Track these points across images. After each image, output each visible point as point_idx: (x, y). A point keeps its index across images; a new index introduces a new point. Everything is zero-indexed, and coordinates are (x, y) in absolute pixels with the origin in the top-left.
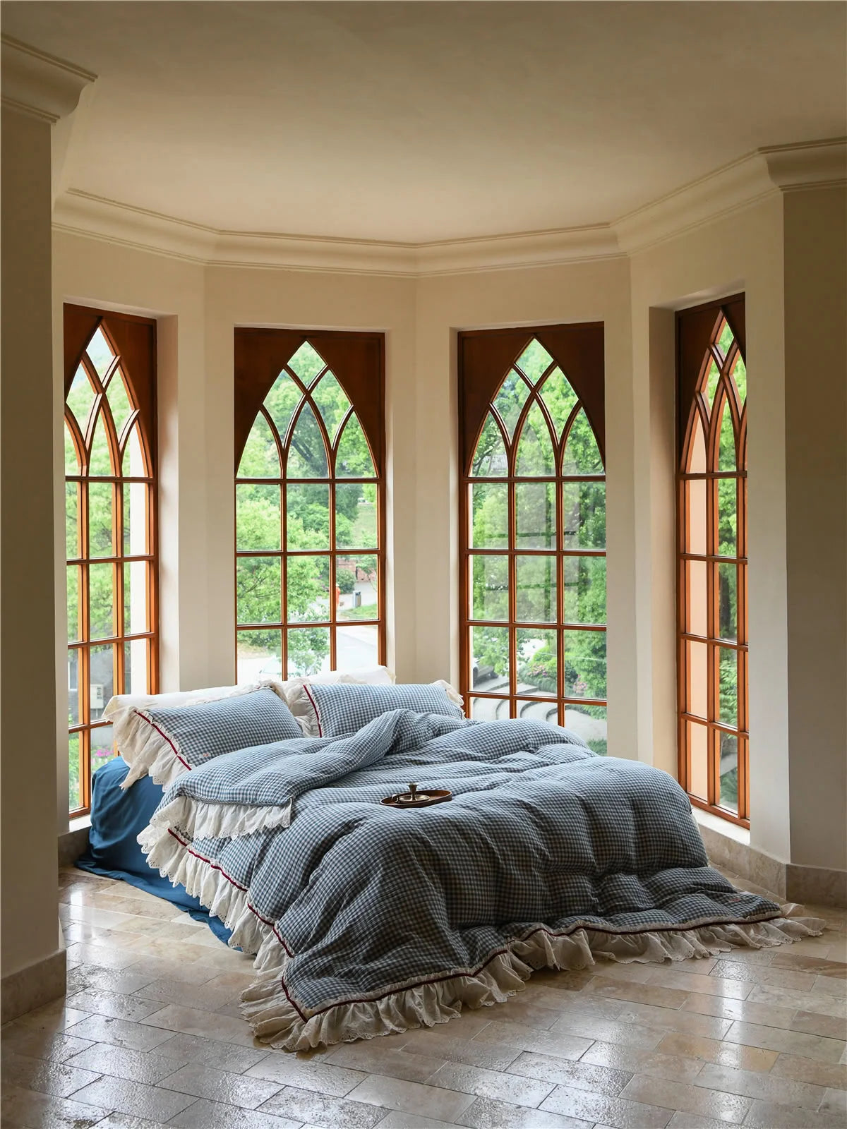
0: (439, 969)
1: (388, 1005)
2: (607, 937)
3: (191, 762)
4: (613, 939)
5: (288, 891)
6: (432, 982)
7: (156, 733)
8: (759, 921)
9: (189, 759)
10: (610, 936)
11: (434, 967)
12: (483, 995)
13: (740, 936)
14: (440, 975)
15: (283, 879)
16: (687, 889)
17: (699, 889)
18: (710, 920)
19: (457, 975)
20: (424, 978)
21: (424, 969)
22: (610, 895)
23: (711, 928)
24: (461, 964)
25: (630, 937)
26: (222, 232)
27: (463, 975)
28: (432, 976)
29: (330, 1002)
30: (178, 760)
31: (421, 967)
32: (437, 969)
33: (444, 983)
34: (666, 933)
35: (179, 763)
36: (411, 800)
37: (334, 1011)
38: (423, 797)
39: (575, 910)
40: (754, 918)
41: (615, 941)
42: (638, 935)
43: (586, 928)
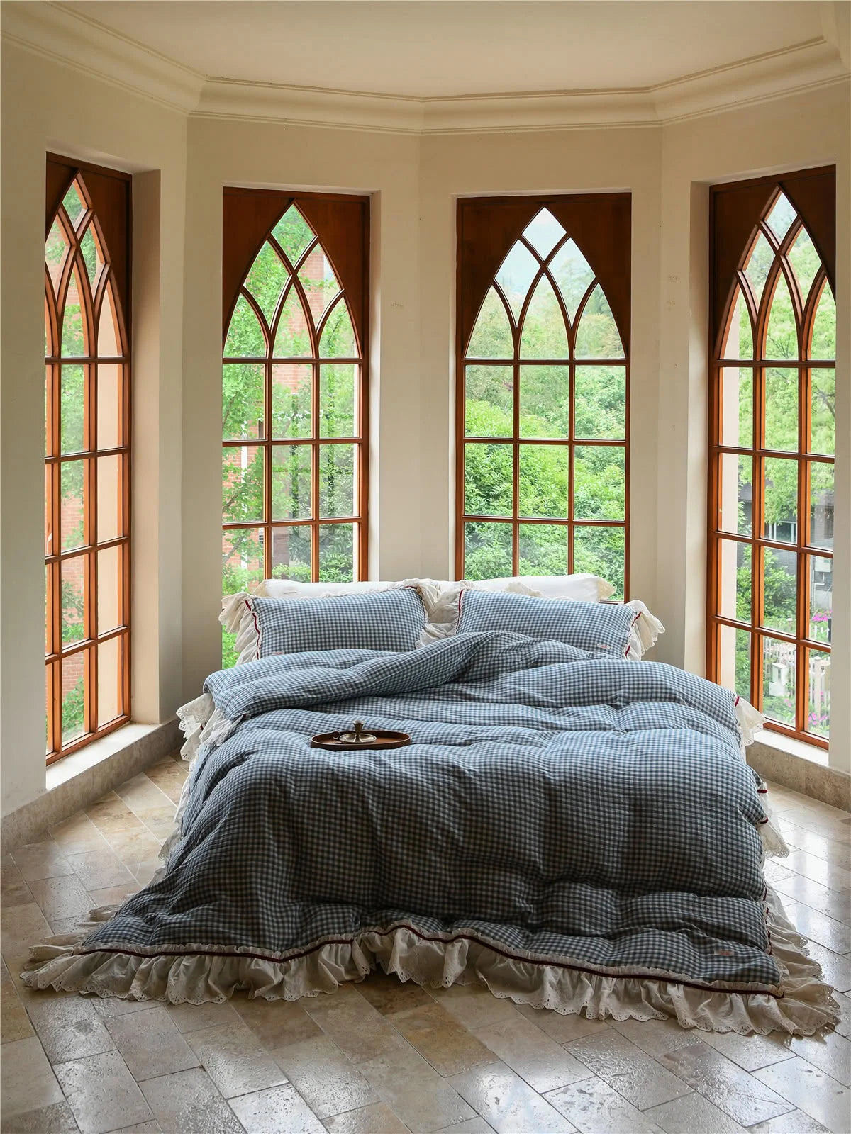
0: (230, 941)
1: (150, 967)
2: (496, 958)
4: (502, 961)
6: (212, 954)
8: (731, 992)
10: (499, 957)
11: (224, 938)
12: (264, 985)
13: (672, 1004)
14: (225, 948)
16: (667, 923)
17: (686, 927)
18: (651, 971)
19: (246, 955)
20: (205, 948)
21: (212, 938)
22: (552, 906)
23: (646, 982)
24: (261, 942)
25: (524, 966)
26: (426, 99)
27: (253, 956)
28: (215, 948)
29: (99, 946)
31: (209, 935)
32: (227, 941)
33: (228, 959)
34: (576, 973)
36: (354, 741)
37: (96, 956)
38: (371, 738)
39: (486, 914)
40: (726, 985)
41: (502, 965)
42: (536, 966)
43: (472, 938)
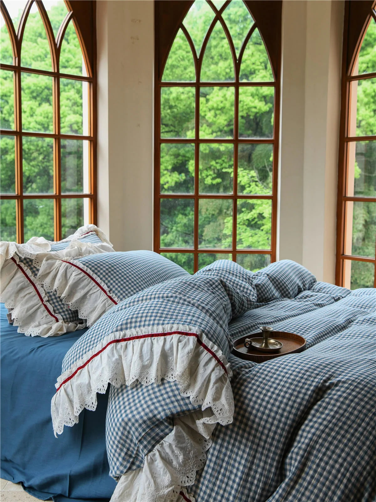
3: (57, 312)
5: (257, 486)
7: (20, 274)
9: (55, 308)
15: (246, 471)
30: (43, 308)
35: (44, 311)
